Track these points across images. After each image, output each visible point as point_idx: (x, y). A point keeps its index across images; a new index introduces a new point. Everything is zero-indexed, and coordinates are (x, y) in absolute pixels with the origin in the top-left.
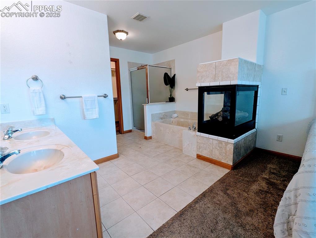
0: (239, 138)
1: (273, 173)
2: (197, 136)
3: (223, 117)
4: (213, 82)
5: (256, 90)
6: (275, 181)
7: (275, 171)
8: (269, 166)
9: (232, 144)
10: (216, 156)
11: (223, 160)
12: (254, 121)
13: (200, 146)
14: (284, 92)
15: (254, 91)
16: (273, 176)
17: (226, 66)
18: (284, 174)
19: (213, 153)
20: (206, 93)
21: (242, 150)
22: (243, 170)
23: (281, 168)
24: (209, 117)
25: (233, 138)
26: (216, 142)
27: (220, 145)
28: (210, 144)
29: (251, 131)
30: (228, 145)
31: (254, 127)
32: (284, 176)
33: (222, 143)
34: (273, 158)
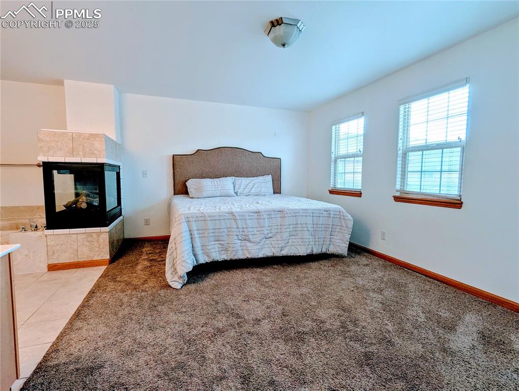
0: (112, 225)
1: (150, 253)
2: (46, 236)
3: (87, 203)
4: (70, 157)
5: (118, 171)
6: (154, 258)
7: (150, 252)
8: (144, 250)
9: (106, 232)
10: (85, 255)
11: (96, 256)
12: (120, 207)
13: (54, 250)
14: (145, 174)
15: (115, 173)
16: (150, 255)
17: (88, 140)
18: (158, 251)
19: (79, 253)
20: (55, 172)
21: (115, 242)
22: (121, 261)
23: (155, 248)
24: (64, 205)
25: (107, 226)
26: (83, 236)
27: (90, 239)
28: (72, 242)
29: (119, 218)
30: (102, 236)
31: (121, 215)
32: (159, 253)
33: (92, 236)
34: (145, 244)
